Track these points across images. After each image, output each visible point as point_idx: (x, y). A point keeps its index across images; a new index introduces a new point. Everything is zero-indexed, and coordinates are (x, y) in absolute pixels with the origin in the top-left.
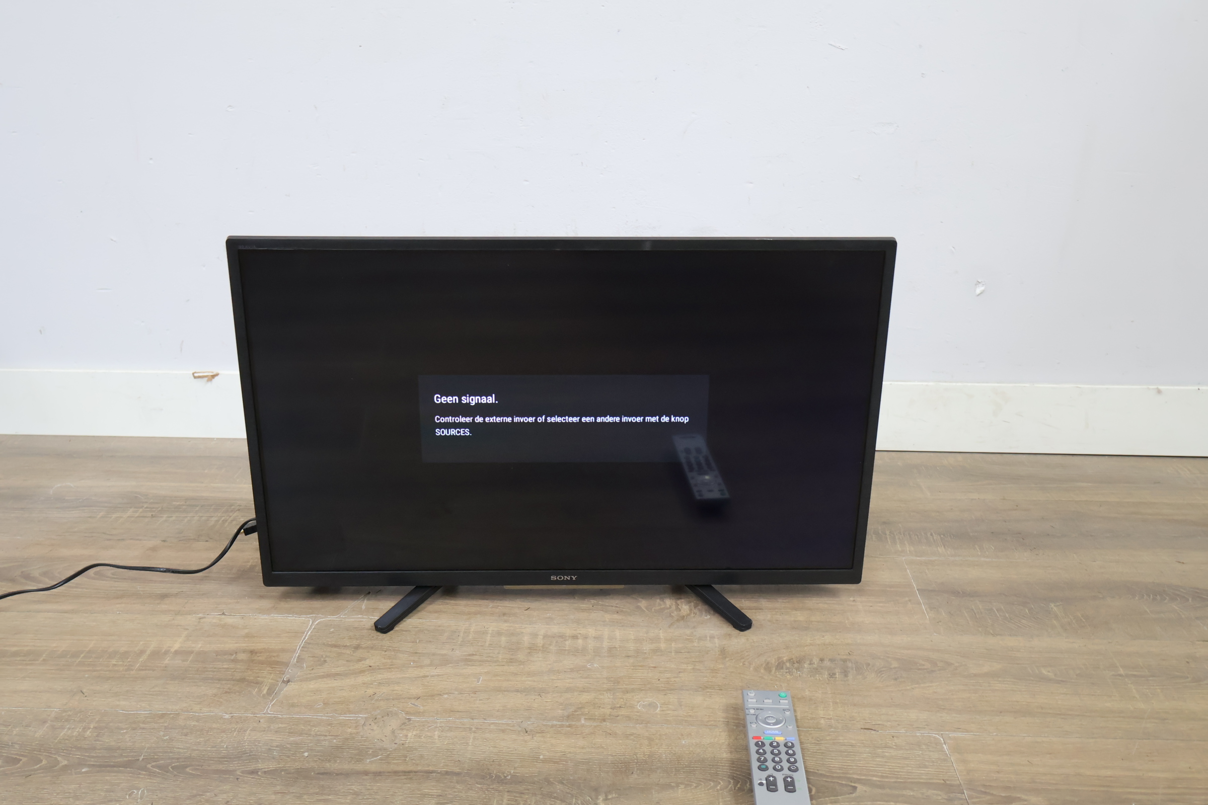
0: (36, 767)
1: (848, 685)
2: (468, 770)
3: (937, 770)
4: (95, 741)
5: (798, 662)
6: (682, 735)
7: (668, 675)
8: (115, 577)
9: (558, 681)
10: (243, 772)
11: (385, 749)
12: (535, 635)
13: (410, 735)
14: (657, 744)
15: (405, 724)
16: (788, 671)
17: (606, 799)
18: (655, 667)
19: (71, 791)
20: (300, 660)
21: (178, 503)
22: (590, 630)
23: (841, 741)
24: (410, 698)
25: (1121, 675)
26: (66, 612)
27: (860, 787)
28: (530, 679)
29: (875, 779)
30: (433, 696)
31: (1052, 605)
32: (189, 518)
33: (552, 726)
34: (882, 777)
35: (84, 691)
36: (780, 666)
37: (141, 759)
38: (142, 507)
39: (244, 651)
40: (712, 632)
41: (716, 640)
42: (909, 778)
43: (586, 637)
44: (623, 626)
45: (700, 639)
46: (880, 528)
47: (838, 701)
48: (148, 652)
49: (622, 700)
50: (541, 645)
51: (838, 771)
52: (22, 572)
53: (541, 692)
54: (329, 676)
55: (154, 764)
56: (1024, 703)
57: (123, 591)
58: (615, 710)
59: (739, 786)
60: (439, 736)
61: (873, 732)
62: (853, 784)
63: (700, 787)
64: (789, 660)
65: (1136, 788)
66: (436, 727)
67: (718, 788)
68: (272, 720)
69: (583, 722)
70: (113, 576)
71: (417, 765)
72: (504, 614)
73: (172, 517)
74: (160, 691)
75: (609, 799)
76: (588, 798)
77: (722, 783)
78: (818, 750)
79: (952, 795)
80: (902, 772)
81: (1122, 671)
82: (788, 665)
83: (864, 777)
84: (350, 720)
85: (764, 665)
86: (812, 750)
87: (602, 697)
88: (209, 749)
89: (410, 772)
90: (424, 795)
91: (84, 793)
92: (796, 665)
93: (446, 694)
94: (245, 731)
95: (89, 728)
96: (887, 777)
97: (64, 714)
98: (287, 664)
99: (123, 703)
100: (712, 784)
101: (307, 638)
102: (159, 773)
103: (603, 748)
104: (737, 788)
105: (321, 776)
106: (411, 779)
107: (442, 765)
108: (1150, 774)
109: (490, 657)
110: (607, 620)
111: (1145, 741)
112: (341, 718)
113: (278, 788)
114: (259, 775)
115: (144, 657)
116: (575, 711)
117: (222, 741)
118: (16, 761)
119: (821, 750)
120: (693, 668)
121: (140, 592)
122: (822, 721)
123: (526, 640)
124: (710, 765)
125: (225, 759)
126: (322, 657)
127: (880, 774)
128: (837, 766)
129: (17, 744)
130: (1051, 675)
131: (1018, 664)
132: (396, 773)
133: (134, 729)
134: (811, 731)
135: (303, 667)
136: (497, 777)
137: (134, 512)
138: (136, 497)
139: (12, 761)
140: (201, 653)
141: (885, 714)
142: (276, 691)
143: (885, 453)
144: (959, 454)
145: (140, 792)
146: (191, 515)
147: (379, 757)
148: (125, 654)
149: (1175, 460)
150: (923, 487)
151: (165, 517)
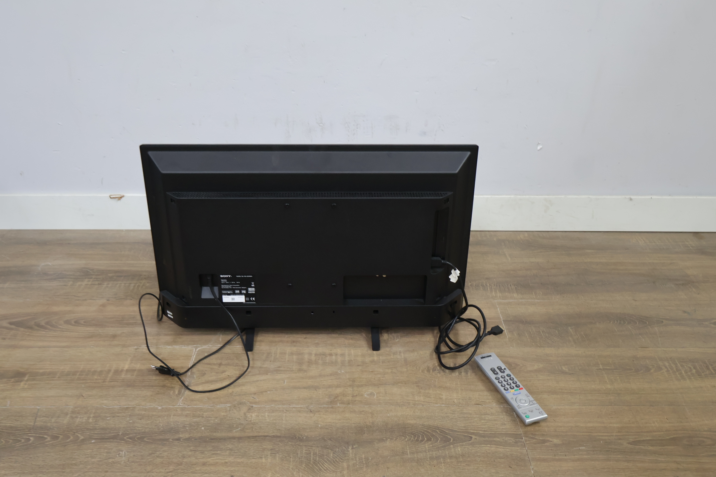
0: (68, 441)
1: (468, 379)
2: (284, 434)
3: (510, 426)
4: (95, 424)
6: (388, 411)
7: (379, 376)
8: (86, 324)
9: (325, 381)
10: (173, 440)
11: (242, 424)
12: (310, 354)
13: (253, 415)
14: (376, 417)
15: (250, 409)
16: (438, 371)
17: (353, 448)
18: (372, 372)
19: (88, 454)
20: (192, 373)
21: (111, 275)
22: (338, 350)
23: (465, 412)
24: (251, 394)
25: (600, 369)
26: (64, 347)
27: (474, 437)
28: (310, 380)
29: (481, 432)
30: (262, 392)
31: (570, 328)
32: (119, 284)
33: (324, 408)
34: (484, 431)
35: (84, 395)
36: (434, 369)
37: (120, 433)
38: (91, 278)
40: (400, 349)
41: (402, 354)
42: (497, 431)
43: (336, 355)
44: (355, 347)
45: (395, 353)
46: (484, 282)
47: (463, 388)
48: (112, 371)
49: (357, 392)
50: (314, 360)
51: (463, 429)
52: (35, 322)
53: (316, 388)
54: (208, 382)
55: (127, 436)
56: (553, 387)
57: (92, 333)
58: (354, 398)
59: (416, 438)
60: (268, 416)
61: (480, 406)
62: (470, 435)
63: (397, 440)
65: (604, 433)
66: (266, 411)
67: (406, 440)
68: (183, 409)
69: (338, 405)
70: (84, 324)
71: (259, 432)
72: (294, 342)
73: (109, 284)
74: (123, 394)
75: (354, 448)
76: (344, 448)
77: (408, 437)
78: (454, 417)
79: (517, 440)
80: (494, 428)
81: (601, 367)
82: (438, 368)
83: (475, 432)
84: (223, 408)
85: (427, 369)
86: (451, 417)
87: (347, 390)
88: (154, 427)
89: (256, 437)
90: (264, 449)
91: (95, 454)
93: (269, 391)
94: (170, 416)
95: (90, 417)
96: (486, 431)
97: (76, 409)
99: (105, 402)
100: (403, 438)
101: (194, 360)
102: (131, 442)
103: (349, 419)
104: (415, 440)
105: (212, 441)
106: (257, 440)
107: (271, 432)
108: (611, 425)
109: (289, 368)
110: (347, 344)
111: (609, 406)
112: (218, 407)
113: (192, 448)
114: (181, 441)
115: (111, 374)
116: (334, 399)
117: (160, 422)
118: (57, 438)
119: (455, 417)
120: (391, 372)
121: (101, 333)
122: (455, 401)
123: (306, 357)
124: (402, 427)
125: (163, 433)
126: (203, 371)
127: (483, 429)
128: (463, 426)
129: (55, 428)
130: (567, 370)
131: (551, 364)
132: (249, 437)
133: (114, 417)
134: (450, 406)
135: (194, 377)
136: (299, 438)
137: (88, 281)
138: (87, 271)
139: (55, 438)
140: (140, 370)
141: (486, 396)
142: (182, 392)
143: (487, 233)
144: (526, 232)
145: (123, 453)
146: (119, 282)
147: (239, 429)
148: (101, 373)
149: (637, 234)
150: (507, 255)
151: (105, 284)
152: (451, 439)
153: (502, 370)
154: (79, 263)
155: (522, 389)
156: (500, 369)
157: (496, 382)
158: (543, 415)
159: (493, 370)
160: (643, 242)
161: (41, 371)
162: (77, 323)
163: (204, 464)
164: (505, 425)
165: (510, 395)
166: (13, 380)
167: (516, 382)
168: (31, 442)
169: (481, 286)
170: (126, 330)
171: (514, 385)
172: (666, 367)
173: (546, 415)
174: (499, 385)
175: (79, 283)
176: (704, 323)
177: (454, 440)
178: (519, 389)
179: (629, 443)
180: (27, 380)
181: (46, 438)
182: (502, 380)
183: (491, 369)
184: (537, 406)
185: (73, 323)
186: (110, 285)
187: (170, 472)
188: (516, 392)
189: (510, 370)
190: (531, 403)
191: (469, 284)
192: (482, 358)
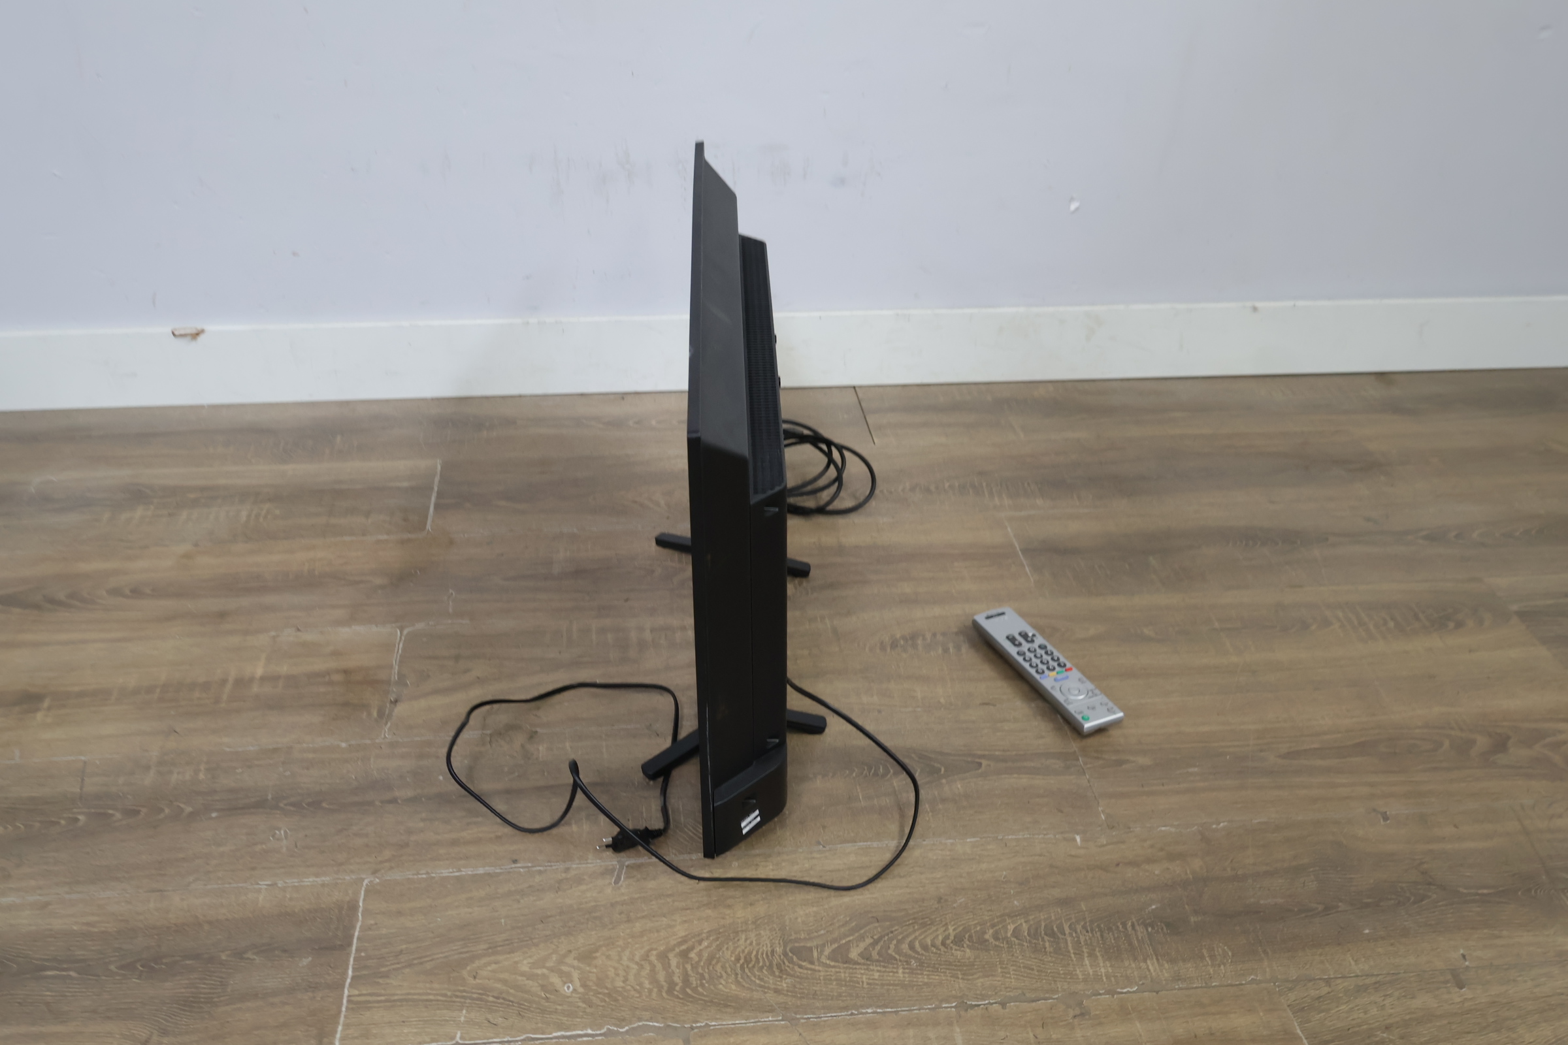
0: (160, 817)
2: (609, 779)
3: (1053, 740)
4: (213, 783)
5: (912, 638)
8: (156, 594)
10: (382, 802)
11: (520, 765)
12: (641, 629)
13: (541, 748)
15: (532, 736)
16: (902, 649)
19: (208, 838)
20: (402, 677)
21: (194, 495)
23: (963, 719)
25: (1216, 630)
27: (984, 762)
29: (997, 753)
31: (1151, 558)
32: (213, 514)
34: (1004, 751)
35: (178, 729)
36: (894, 645)
37: (270, 797)
38: (151, 504)
39: (337, 671)
41: (827, 621)
42: (1028, 750)
45: (810, 621)
46: (976, 480)
47: (955, 677)
48: (231, 681)
50: (650, 640)
51: (963, 749)
52: (44, 595)
54: (436, 692)
55: (285, 802)
56: (1129, 665)
57: (172, 610)
59: (873, 771)
60: (571, 747)
61: (991, 707)
62: (977, 760)
63: (836, 776)
64: (904, 638)
65: (1231, 741)
66: (565, 738)
67: (854, 774)
68: (393, 745)
70: (153, 593)
72: (604, 608)
73: (191, 514)
74: (260, 724)
77: (857, 771)
78: (942, 729)
79: (1068, 763)
80: (1021, 744)
81: (1217, 625)
82: (902, 642)
84: (475, 738)
85: (879, 645)
86: (936, 730)
88: (337, 781)
91: (223, 839)
92: (910, 642)
94: (369, 759)
95: (200, 771)
96: (1008, 751)
97: (166, 758)
98: (387, 682)
99: (225, 740)
100: (847, 772)
101: (400, 651)
102: (294, 811)
104: (871, 774)
108: (1243, 727)
109: (600, 657)
111: (1238, 694)
113: (424, 815)
114: (399, 804)
115: (228, 688)
117: (348, 772)
118: (136, 813)
119: (944, 729)
121: (192, 611)
122: (942, 700)
123: (633, 634)
124: (843, 753)
125: (359, 791)
126: (424, 671)
127: (1002, 748)
128: (962, 744)
129: (129, 794)
130: (1152, 634)
131: (1121, 624)
132: (538, 789)
133: (249, 767)
134: (933, 710)
135: (406, 685)
137: (144, 510)
138: (140, 490)
139: (132, 813)
140: (290, 678)
141: (1001, 689)
142: (387, 712)
143: (973, 386)
144: (1049, 383)
145: (282, 832)
146: (214, 509)
147: (516, 774)
148: (206, 686)
149: (1268, 379)
150: (1016, 427)
151: (184, 514)
152: (940, 769)
153: (1029, 637)
154: (118, 475)
155: (1070, 669)
156: (1024, 636)
157: (1020, 659)
158: (1114, 713)
159: (1012, 639)
160: (1282, 396)
161: (77, 689)
162: (136, 592)
163: (454, 843)
164: (1042, 737)
165: (1048, 681)
166: (16, 709)
167: (1058, 659)
168: (80, 824)
169: (971, 488)
170: (246, 601)
171: (1055, 664)
172: (1340, 621)
173: (1121, 714)
174: (1026, 665)
175: (126, 515)
176: (1404, 538)
177: (945, 771)
178: (1066, 670)
179: (1280, 756)
180: (49, 709)
181: (112, 815)
182: (1032, 655)
183: (1008, 638)
184: (1101, 698)
185: (127, 592)
186: (194, 516)
187: (386, 861)
188: (1059, 677)
189: (1044, 638)
190: (1090, 694)
191: (947, 485)
192: (988, 618)
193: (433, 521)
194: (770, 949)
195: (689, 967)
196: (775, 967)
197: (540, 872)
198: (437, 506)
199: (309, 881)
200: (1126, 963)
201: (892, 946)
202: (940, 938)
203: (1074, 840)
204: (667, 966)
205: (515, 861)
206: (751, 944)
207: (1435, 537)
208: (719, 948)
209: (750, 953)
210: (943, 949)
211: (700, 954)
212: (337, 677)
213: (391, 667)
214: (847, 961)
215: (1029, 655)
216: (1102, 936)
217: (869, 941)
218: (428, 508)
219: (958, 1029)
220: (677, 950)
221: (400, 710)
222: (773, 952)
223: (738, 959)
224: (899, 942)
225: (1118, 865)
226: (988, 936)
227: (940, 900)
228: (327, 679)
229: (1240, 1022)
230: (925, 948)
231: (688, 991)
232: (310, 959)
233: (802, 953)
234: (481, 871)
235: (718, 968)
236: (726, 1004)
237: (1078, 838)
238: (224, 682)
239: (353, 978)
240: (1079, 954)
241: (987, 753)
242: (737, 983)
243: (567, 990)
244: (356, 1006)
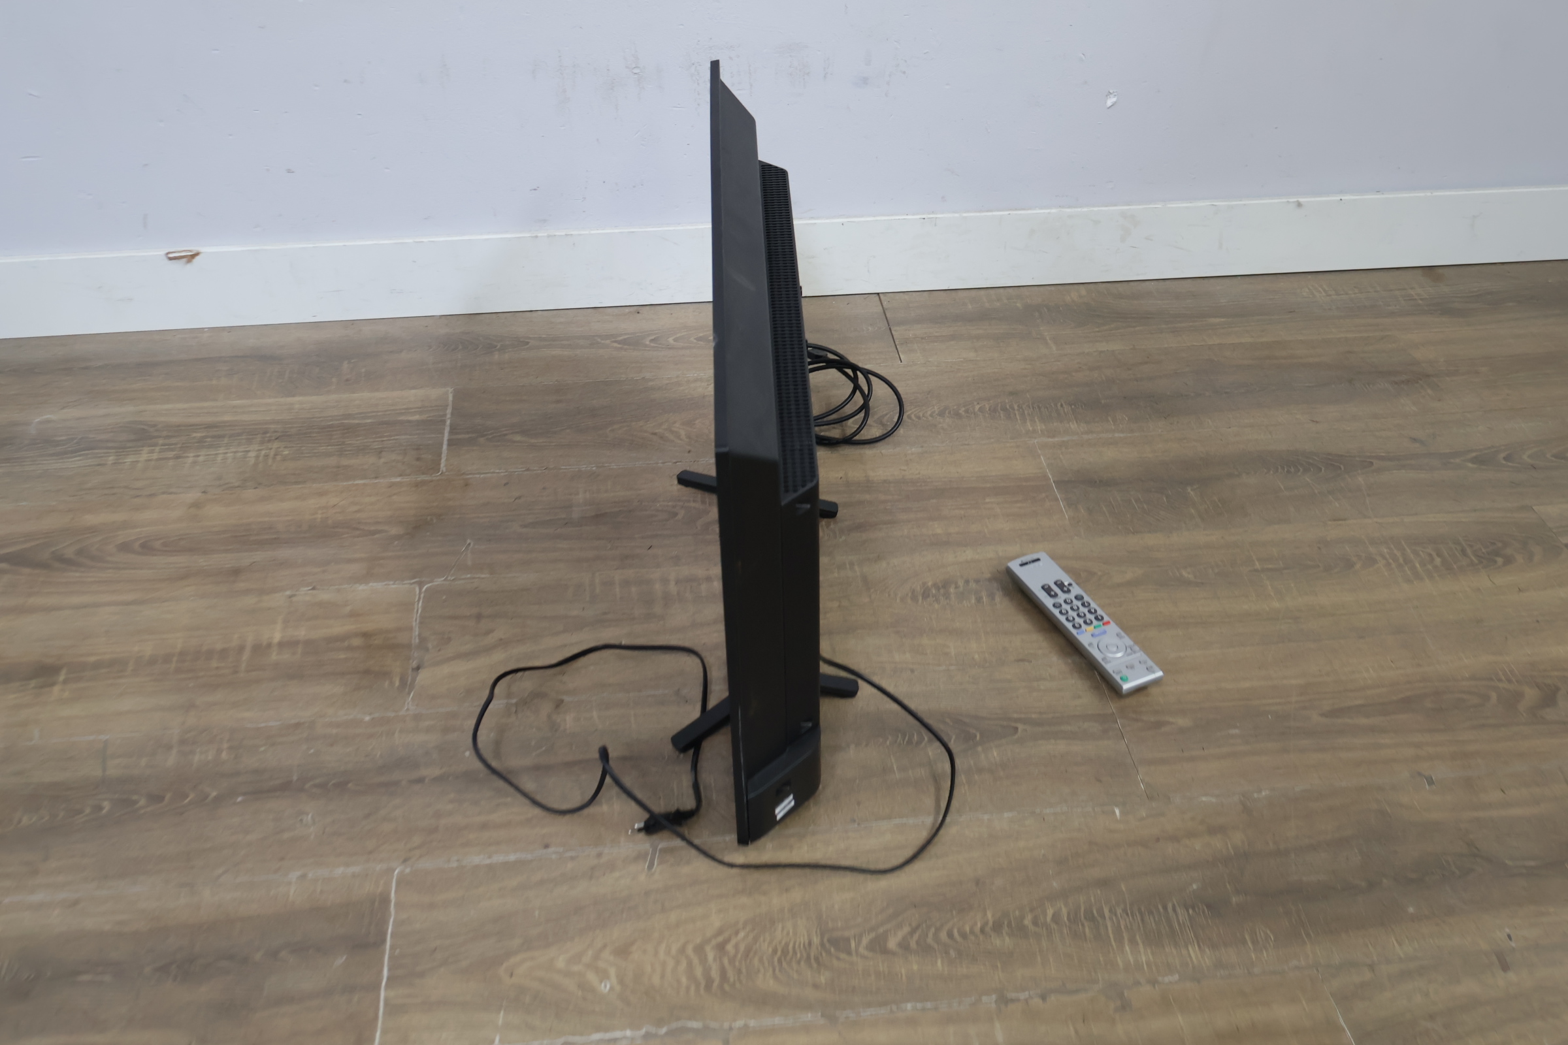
0: (185, 802)
1: (997, 609)
2: (638, 752)
3: (1090, 700)
4: (236, 763)
5: (944, 585)
8: (167, 549)
10: (409, 782)
11: (547, 738)
12: (665, 581)
13: (567, 718)
15: (559, 704)
16: (934, 599)
19: (235, 825)
20: (423, 640)
21: (199, 435)
23: (998, 677)
25: (1256, 571)
26: (129, 603)
27: (1021, 727)
29: (1033, 716)
31: (1189, 489)
32: (220, 455)
34: (1040, 713)
35: (197, 703)
36: (926, 595)
37: (295, 778)
38: (155, 445)
39: (356, 635)
40: (850, 557)
41: (856, 567)
45: (840, 567)
46: (1007, 401)
47: (989, 630)
48: (249, 647)
50: (675, 593)
51: (999, 711)
52: (52, 553)
54: (459, 656)
55: (311, 783)
56: (1167, 613)
57: (184, 568)
59: (907, 740)
60: (599, 717)
61: (1027, 663)
62: (1014, 724)
63: (870, 745)
64: (935, 585)
65: (1272, 698)
66: (592, 707)
67: (888, 742)
68: (417, 717)
70: (164, 548)
72: (626, 557)
73: (198, 456)
74: (281, 695)
77: (890, 738)
78: (976, 690)
79: (1106, 725)
80: (1058, 705)
81: (1258, 566)
82: (934, 591)
85: (910, 594)
86: (970, 691)
88: (362, 759)
91: (250, 826)
92: (942, 591)
94: (394, 734)
95: (223, 750)
96: (1045, 713)
97: (187, 736)
98: (408, 646)
99: (247, 714)
100: (881, 740)
101: (419, 611)
102: (319, 793)
104: (905, 743)
108: (1285, 682)
111: (1280, 645)
113: (451, 796)
114: (427, 784)
115: (246, 656)
117: (373, 748)
118: (159, 798)
119: (979, 689)
121: (205, 568)
122: (976, 656)
123: (658, 587)
124: (876, 719)
125: (385, 769)
126: (445, 632)
127: (1038, 710)
128: (997, 706)
129: (152, 777)
130: (1191, 577)
131: (1159, 567)
132: (567, 764)
133: (272, 745)
134: (967, 668)
135: (427, 650)
137: (149, 453)
138: (143, 429)
139: (156, 798)
140: (308, 643)
141: (1036, 643)
142: (409, 683)
143: (1001, 290)
144: (1082, 285)
145: (310, 817)
146: (221, 450)
147: (544, 748)
148: (224, 653)
149: (1310, 277)
150: (1048, 338)
151: (191, 456)
152: (976, 736)
153: (1065, 586)
154: (123, 412)
155: (1108, 623)
156: (1060, 585)
157: (1056, 612)
158: (1154, 672)
159: (1047, 589)
160: (1324, 294)
161: (92, 659)
162: (147, 548)
164: (1079, 697)
165: (1085, 637)
166: (33, 683)
167: (1096, 611)
168: (104, 811)
169: (1002, 410)
170: (259, 556)
171: (1092, 617)
172: (1384, 558)
173: (1160, 674)
174: (1062, 619)
175: (129, 459)
176: (1452, 461)
177: (981, 737)
178: (1103, 624)
179: (1323, 715)
180: (65, 682)
181: (136, 802)
182: (1068, 607)
183: (1043, 588)
184: (1140, 655)
185: (137, 547)
186: (201, 459)
187: (416, 848)
188: (1097, 631)
189: (1081, 587)
190: (1129, 650)
191: (977, 407)
192: (1022, 565)
193: (447, 460)
194: (807, 942)
195: (726, 961)
196: (813, 961)
197: (572, 858)
198: (451, 443)
199: (340, 871)
200: (1167, 950)
201: (930, 935)
202: (979, 925)
203: (1114, 813)
204: (703, 960)
205: (547, 846)
206: (788, 934)
207: (1483, 460)
208: (756, 940)
209: (787, 945)
210: (981, 937)
211: (736, 946)
212: (356, 642)
213: (411, 629)
214: (885, 951)
215: (1066, 607)
216: (1143, 920)
217: (906, 929)
218: (441, 444)
219: (997, 1025)
220: (714, 942)
221: (423, 677)
222: (810, 943)
223: (775, 951)
224: (938, 930)
225: (1158, 840)
226: (1028, 921)
227: (977, 882)
228: (346, 644)
229: (1283, 1013)
230: (964, 935)
231: (727, 987)
232: (344, 958)
233: (839, 944)
234: (512, 857)
235: (756, 961)
236: (765, 1001)
237: (1117, 812)
238: (241, 649)
239: (388, 979)
240: (1120, 941)
241: (1023, 716)
242: (775, 977)
243: (605, 988)
244: (394, 1009)
